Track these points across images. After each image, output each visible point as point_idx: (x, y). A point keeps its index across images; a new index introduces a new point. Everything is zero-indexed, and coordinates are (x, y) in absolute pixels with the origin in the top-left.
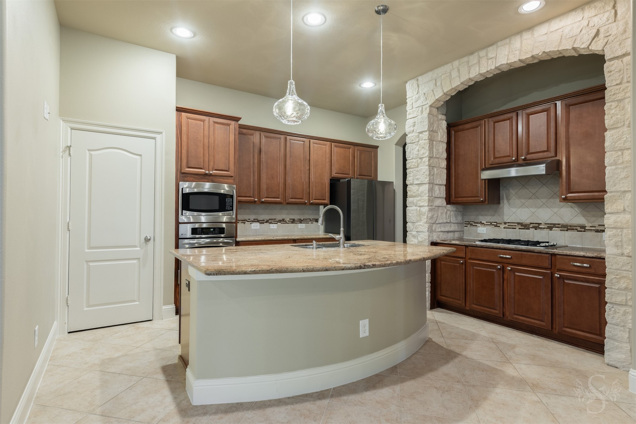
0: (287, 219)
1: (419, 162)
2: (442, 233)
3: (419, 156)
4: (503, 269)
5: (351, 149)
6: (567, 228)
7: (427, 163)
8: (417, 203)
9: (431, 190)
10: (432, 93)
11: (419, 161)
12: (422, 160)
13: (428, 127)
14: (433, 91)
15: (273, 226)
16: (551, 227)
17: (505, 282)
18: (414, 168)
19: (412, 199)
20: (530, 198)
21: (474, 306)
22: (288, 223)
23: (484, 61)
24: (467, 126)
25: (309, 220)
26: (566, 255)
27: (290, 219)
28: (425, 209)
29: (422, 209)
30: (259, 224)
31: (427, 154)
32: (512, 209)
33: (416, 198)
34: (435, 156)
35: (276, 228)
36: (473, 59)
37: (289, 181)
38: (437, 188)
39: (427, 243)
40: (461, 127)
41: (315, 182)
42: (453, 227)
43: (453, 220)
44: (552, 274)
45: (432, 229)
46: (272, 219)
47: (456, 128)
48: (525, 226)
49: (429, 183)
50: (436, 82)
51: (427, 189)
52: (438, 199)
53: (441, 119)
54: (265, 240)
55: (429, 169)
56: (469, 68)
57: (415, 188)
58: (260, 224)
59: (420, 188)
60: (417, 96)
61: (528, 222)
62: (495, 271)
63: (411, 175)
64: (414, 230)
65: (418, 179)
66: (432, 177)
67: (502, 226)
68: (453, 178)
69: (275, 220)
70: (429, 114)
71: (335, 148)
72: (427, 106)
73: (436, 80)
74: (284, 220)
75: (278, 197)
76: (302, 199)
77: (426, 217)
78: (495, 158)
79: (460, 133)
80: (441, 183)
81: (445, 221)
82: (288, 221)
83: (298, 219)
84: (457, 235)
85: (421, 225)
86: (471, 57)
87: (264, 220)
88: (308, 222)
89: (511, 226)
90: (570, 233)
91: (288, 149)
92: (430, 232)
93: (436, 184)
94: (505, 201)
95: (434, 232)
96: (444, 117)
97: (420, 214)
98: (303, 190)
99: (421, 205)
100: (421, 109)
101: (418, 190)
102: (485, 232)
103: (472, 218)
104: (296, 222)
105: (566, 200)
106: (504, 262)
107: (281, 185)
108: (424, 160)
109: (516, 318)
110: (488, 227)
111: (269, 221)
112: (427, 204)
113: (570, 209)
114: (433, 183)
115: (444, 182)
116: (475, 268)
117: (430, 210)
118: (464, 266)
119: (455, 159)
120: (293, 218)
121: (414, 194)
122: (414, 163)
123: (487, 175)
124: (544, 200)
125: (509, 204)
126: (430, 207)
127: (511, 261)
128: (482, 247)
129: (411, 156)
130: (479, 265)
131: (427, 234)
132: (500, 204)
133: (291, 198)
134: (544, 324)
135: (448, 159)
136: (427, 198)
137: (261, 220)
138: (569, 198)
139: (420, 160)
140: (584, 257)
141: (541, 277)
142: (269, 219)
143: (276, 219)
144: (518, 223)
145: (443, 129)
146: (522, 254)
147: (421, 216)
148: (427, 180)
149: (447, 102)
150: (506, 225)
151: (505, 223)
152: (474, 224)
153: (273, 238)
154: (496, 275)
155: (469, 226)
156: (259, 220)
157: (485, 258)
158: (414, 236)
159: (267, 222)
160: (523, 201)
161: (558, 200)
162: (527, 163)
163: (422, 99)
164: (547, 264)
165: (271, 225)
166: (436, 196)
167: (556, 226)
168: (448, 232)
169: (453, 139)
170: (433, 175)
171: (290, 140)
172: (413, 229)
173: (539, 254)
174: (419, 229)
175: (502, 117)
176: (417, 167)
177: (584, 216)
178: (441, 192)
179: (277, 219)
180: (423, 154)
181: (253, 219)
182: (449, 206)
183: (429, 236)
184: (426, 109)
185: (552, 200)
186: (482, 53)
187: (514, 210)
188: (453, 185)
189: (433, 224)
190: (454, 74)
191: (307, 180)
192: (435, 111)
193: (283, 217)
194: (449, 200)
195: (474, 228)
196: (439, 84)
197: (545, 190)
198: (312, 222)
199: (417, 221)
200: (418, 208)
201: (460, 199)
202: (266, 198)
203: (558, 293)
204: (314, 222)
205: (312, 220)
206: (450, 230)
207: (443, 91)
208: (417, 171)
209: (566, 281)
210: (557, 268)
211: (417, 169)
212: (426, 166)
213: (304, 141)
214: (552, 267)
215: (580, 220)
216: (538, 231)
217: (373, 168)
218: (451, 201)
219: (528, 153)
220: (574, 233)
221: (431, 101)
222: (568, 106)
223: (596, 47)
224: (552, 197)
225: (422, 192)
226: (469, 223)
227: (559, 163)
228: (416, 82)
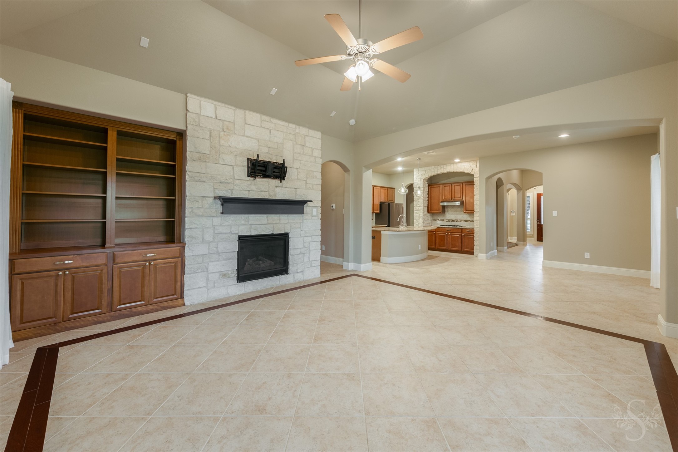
2: (426, 224)
4: (448, 234)
5: (386, 190)
6: (465, 221)
8: (418, 213)
9: (423, 208)
11: (419, 198)
13: (423, 186)
14: (425, 174)
16: (461, 221)
17: (448, 238)
19: (416, 211)
20: (455, 212)
23: (442, 169)
24: (435, 186)
26: (466, 229)
28: (422, 215)
29: (420, 215)
31: (422, 196)
32: (449, 215)
33: (418, 211)
34: (424, 197)
36: (439, 167)
38: (425, 207)
40: (433, 186)
42: (430, 222)
43: (429, 219)
44: (462, 234)
47: (431, 186)
48: (453, 221)
52: (425, 212)
55: (423, 201)
56: (438, 170)
57: (417, 208)
60: (418, 175)
61: (454, 219)
62: (445, 235)
63: (416, 203)
65: (418, 204)
67: (446, 221)
68: (430, 204)
70: (423, 182)
72: (423, 179)
73: (426, 171)
78: (444, 199)
79: (432, 188)
81: (427, 219)
84: (430, 224)
85: (420, 221)
86: (438, 166)
89: (449, 221)
90: (466, 222)
94: (447, 212)
96: (427, 182)
97: (419, 217)
100: (420, 180)
102: (440, 223)
103: (435, 218)
105: (465, 213)
106: (448, 232)
110: (441, 221)
113: (466, 215)
115: (427, 206)
116: (439, 234)
117: (423, 215)
118: (435, 234)
119: (430, 198)
122: (417, 199)
123: (442, 204)
124: (459, 212)
127: (450, 231)
128: (441, 228)
129: (416, 196)
132: (445, 213)
134: (459, 249)
135: (428, 197)
140: (469, 229)
141: (459, 236)
144: (451, 220)
145: (427, 186)
146: (453, 229)
148: (422, 205)
150: (447, 221)
152: (436, 220)
154: (446, 236)
157: (443, 231)
158: (417, 225)
160: (453, 212)
161: (463, 212)
162: (455, 201)
163: (420, 176)
164: (460, 232)
168: (428, 223)
169: (430, 190)
170: (424, 203)
172: (416, 221)
173: (459, 229)
175: (447, 185)
177: (470, 217)
178: (426, 209)
183: (423, 223)
185: (461, 213)
186: (442, 166)
188: (430, 207)
189: (424, 220)
190: (432, 170)
192: (425, 181)
194: (428, 213)
195: (436, 222)
196: (427, 172)
197: (459, 209)
199: (418, 219)
201: (432, 212)
203: (463, 240)
207: (429, 175)
209: (465, 236)
211: (418, 201)
214: (462, 232)
216: (457, 222)
217: (393, 197)
219: (455, 198)
220: (468, 222)
221: (424, 177)
222: (466, 185)
223: (472, 173)
224: (461, 211)
225: (420, 209)
226: (434, 220)
227: (463, 201)
228: (418, 170)
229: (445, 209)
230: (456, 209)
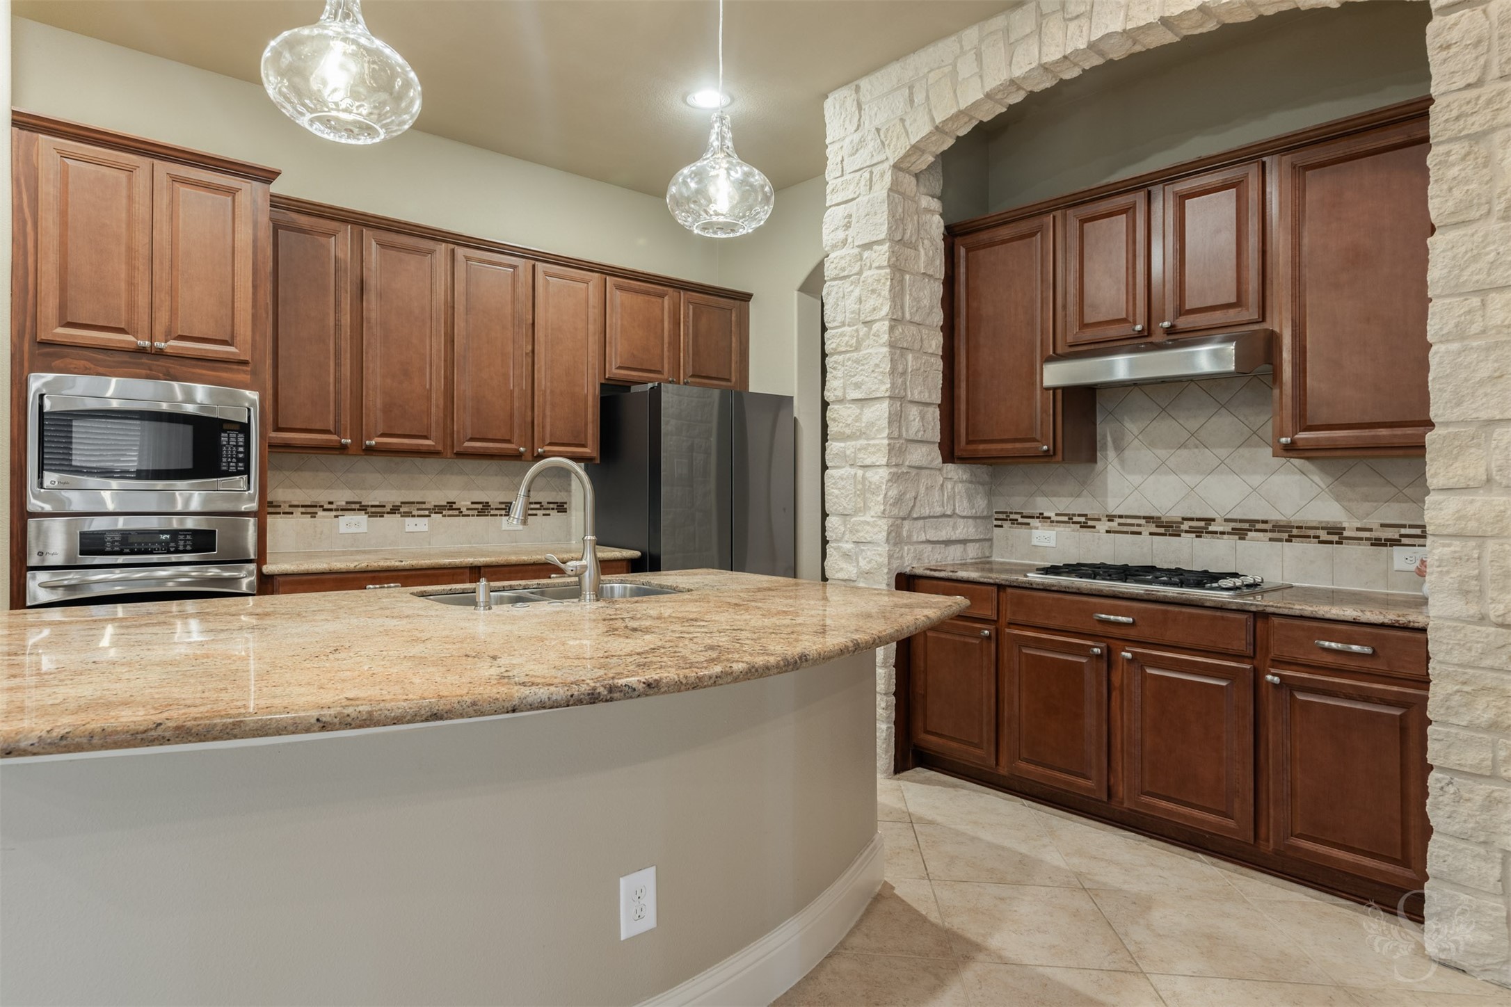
0: (464, 504)
1: (861, 334)
2: (929, 547)
3: (862, 317)
4: (1109, 657)
5: (666, 298)
6: (1288, 532)
7: (885, 337)
8: (855, 457)
9: (896, 419)
10: (899, 127)
11: (863, 330)
12: (870, 329)
13: (890, 228)
14: (902, 120)
15: (417, 525)
16: (1242, 529)
17: (1115, 695)
18: (847, 352)
19: (842, 445)
20: (1183, 446)
21: (1023, 765)
22: (469, 516)
24: (1004, 232)
25: (538, 506)
26: (1302, 617)
27: (473, 503)
28: (880, 476)
29: (870, 474)
30: (367, 516)
31: (886, 309)
32: (1130, 478)
33: (853, 443)
34: (908, 316)
35: (426, 528)
36: (1022, 21)
37: (464, 387)
38: (914, 411)
39: (885, 577)
40: (984, 236)
41: (552, 392)
42: (963, 529)
43: (962, 507)
44: (1257, 675)
45: (899, 535)
46: (413, 503)
47: (970, 239)
48: (1168, 528)
49: (890, 397)
50: (911, 94)
51: (886, 415)
52: (917, 445)
53: (928, 210)
54: (370, 569)
55: (892, 354)
57: (849, 412)
58: (369, 517)
59: (865, 411)
60: (857, 137)
61: (1176, 514)
62: (1084, 660)
63: (840, 374)
64: (847, 537)
65: (858, 386)
66: (900, 381)
67: (1103, 526)
68: (963, 385)
69: (424, 506)
70: (890, 190)
71: (618, 292)
72: (886, 165)
73: (911, 88)
74: (454, 506)
75: (425, 434)
76: (509, 441)
77: (880, 498)
78: (1083, 326)
79: (982, 252)
80: (925, 397)
81: (938, 510)
82: (468, 509)
83: (501, 503)
84: (972, 551)
85: (868, 523)
86: (1013, 17)
87: (384, 506)
88: (534, 512)
89: (1126, 525)
90: (1298, 546)
91: (460, 287)
92: (895, 544)
93: (911, 402)
94: (1111, 454)
95: (907, 543)
96: (936, 205)
97: (865, 490)
98: (512, 416)
99: (868, 462)
100: (867, 175)
101: (858, 419)
102: (1053, 544)
103: (1015, 501)
104: (493, 512)
105: (1291, 450)
106: (1112, 637)
107: (437, 398)
108: (876, 327)
109: (1148, 806)
110: (1061, 529)
111: (402, 510)
112: (884, 461)
113: (1298, 477)
114: (902, 399)
115: (937, 398)
116: (1025, 651)
117: (895, 478)
118: (993, 646)
119: (967, 328)
120: (485, 500)
121: (848, 431)
122: (847, 338)
124: (1223, 452)
125: (1122, 462)
126: (894, 470)
127: (1132, 633)
128: (1046, 589)
129: (840, 318)
130: (1039, 644)
131: (884, 549)
132: (1093, 459)
133: (472, 440)
134: (1231, 823)
135: (949, 329)
136: (886, 442)
137: (372, 506)
138: (1300, 445)
139: (865, 329)
140: (1355, 623)
141: (1223, 683)
142: (402, 503)
143: (424, 503)
144: (1149, 519)
145: (932, 240)
146: (1166, 612)
147: (868, 495)
148: (884, 389)
149: (945, 157)
150: (1114, 525)
151: (1111, 518)
152: (1021, 520)
153: (397, 564)
154: (1089, 676)
155: (1007, 524)
156: (368, 506)
157: (1057, 623)
158: (846, 556)
159: (395, 510)
160: (1162, 453)
161: (1269, 451)
162: (1179, 338)
163: (871, 145)
164: (1241, 643)
165: (408, 520)
166: (912, 436)
167: (1259, 526)
168: (948, 543)
169: (962, 270)
170: (904, 373)
172: (844, 534)
173: (1218, 614)
174: (861, 535)
175: (1104, 206)
176: (857, 349)
177: (1338, 498)
178: (925, 423)
179: (429, 503)
180: (875, 310)
181: (344, 503)
182: (950, 466)
183: (890, 557)
184: (882, 175)
185: (1244, 451)
187: (1136, 479)
188: (963, 407)
189: (904, 519)
190: (967, 68)
191: (525, 384)
192: (909, 182)
193: (451, 495)
194: (950, 452)
195: (1022, 531)
196: (919, 98)
197: (1224, 424)
198: (547, 512)
199: (857, 511)
200: (860, 472)
201: (981, 447)
202: (383, 435)
203: (1273, 732)
204: (554, 513)
205: (546, 506)
206: (954, 538)
207: (933, 119)
208: (857, 362)
209: (1300, 696)
210: (1272, 655)
211: (855, 355)
212: (883, 345)
213: (514, 267)
214: (1257, 651)
215: (1328, 510)
216: (1206, 540)
217: (735, 357)
218: (957, 453)
219: (1181, 311)
220: (1311, 547)
221: (895, 153)
222: (1300, 171)
224: (1245, 443)
225: (871, 424)
226: (1007, 518)
227: (1272, 340)
228: (854, 96)
229: (1095, 424)
230: (1193, 424)
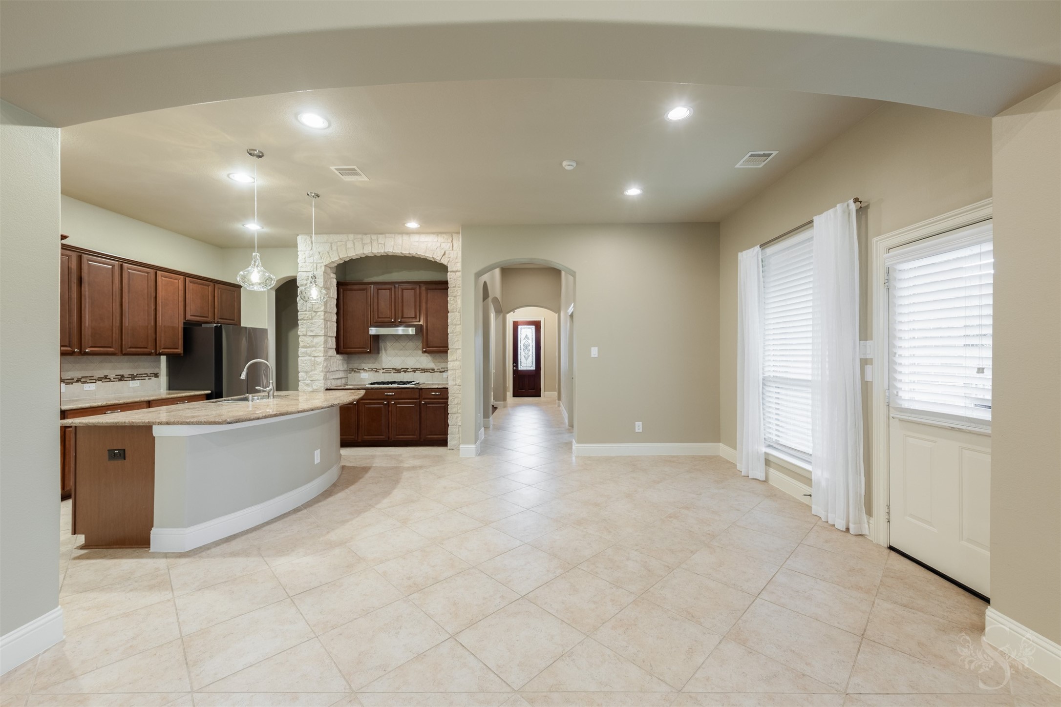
0: (112, 376)
1: (313, 315)
2: (333, 380)
3: (314, 310)
4: (388, 404)
5: (210, 286)
6: (424, 370)
7: (323, 317)
8: (311, 354)
9: (326, 342)
10: (327, 254)
12: (317, 313)
13: (324, 284)
14: (328, 253)
16: (415, 370)
17: (390, 413)
18: (307, 320)
19: (306, 349)
20: (401, 350)
21: (365, 437)
23: (375, 244)
24: (355, 287)
25: (146, 375)
26: (428, 388)
27: (116, 375)
28: (321, 359)
29: (316, 359)
30: (64, 384)
31: (322, 308)
32: (389, 358)
33: (310, 349)
34: (328, 311)
35: (94, 388)
36: (367, 239)
38: (330, 339)
39: (323, 389)
40: (349, 287)
41: (165, 326)
42: (341, 375)
43: (341, 368)
44: (420, 402)
45: (326, 377)
46: (87, 377)
47: (345, 288)
48: (398, 371)
49: (324, 335)
50: (331, 245)
51: (323, 341)
52: (330, 350)
53: (333, 278)
55: (325, 322)
56: (364, 245)
57: (308, 339)
58: (66, 384)
59: (315, 339)
60: (311, 252)
61: (400, 367)
62: (382, 406)
63: (304, 326)
64: (307, 379)
65: (312, 331)
66: (326, 330)
67: (381, 371)
68: (342, 331)
70: (324, 272)
71: (191, 284)
72: (322, 265)
73: (331, 244)
74: (107, 377)
75: (110, 346)
76: (146, 348)
77: (321, 366)
78: (378, 318)
79: (348, 292)
80: (332, 335)
81: (335, 369)
82: (114, 378)
83: (129, 375)
84: (343, 381)
85: (316, 374)
86: (365, 237)
87: (73, 379)
88: (144, 378)
89: (387, 371)
90: (426, 374)
91: (125, 281)
92: (325, 380)
93: (329, 336)
94: (383, 351)
95: (328, 379)
96: (334, 276)
97: (315, 364)
98: (147, 337)
99: (316, 355)
100: (315, 265)
101: (312, 341)
102: (367, 377)
103: (356, 365)
104: (125, 379)
105: (425, 352)
106: (389, 398)
108: (319, 313)
109: (398, 438)
110: (369, 373)
111: (82, 380)
112: (322, 355)
113: (426, 358)
114: (327, 336)
115: (335, 335)
116: (366, 406)
117: (326, 360)
118: (357, 406)
119: (343, 314)
120: (122, 374)
121: (308, 345)
122: (307, 316)
123: (373, 331)
124: (410, 351)
125: (386, 354)
126: (325, 357)
127: (394, 397)
128: (372, 389)
129: (305, 309)
130: (370, 403)
131: (322, 382)
132: (379, 353)
133: (131, 348)
134: (415, 437)
135: (337, 314)
136: (323, 349)
137: (67, 379)
138: (427, 351)
139: (314, 314)
140: (437, 388)
141: (413, 405)
142: (82, 377)
143: (93, 376)
144: (393, 369)
145: (334, 287)
146: (401, 391)
147: (316, 365)
148: (322, 333)
149: (339, 265)
150: (384, 371)
151: (383, 369)
152: (357, 371)
154: (384, 409)
155: (353, 372)
156: (65, 379)
157: (376, 397)
158: (307, 385)
159: (78, 381)
160: (396, 351)
161: (421, 352)
162: (402, 324)
163: (316, 257)
164: (416, 396)
166: (329, 347)
167: (418, 369)
168: (337, 378)
169: (342, 296)
170: (327, 328)
171: (128, 269)
172: (306, 378)
173: (413, 390)
174: (314, 378)
175: (384, 287)
176: (312, 319)
178: (332, 343)
179: (96, 376)
180: (318, 308)
182: (338, 355)
183: (324, 384)
184: (321, 267)
185: (415, 351)
186: (374, 237)
187: (390, 358)
188: (342, 338)
189: (327, 372)
190: (350, 245)
191: (153, 323)
192: (329, 270)
193: (106, 372)
194: (338, 352)
195: (358, 374)
196: (334, 248)
197: (411, 344)
198: (150, 378)
199: (312, 371)
200: (313, 358)
201: (348, 350)
202: (92, 347)
203: (424, 415)
204: (153, 378)
205: (149, 375)
206: (339, 377)
207: (339, 256)
208: (312, 323)
209: (428, 405)
210: (423, 397)
211: (311, 321)
212: (322, 319)
213: (148, 273)
214: (420, 398)
215: (431, 365)
216: (407, 373)
217: (236, 311)
218: (340, 351)
219: (402, 317)
220: (428, 374)
221: (327, 261)
222: (427, 289)
223: (444, 261)
224: (415, 349)
225: (317, 343)
226: (353, 370)
227: (422, 326)
228: (310, 239)
229: (379, 343)
230: (404, 344)
